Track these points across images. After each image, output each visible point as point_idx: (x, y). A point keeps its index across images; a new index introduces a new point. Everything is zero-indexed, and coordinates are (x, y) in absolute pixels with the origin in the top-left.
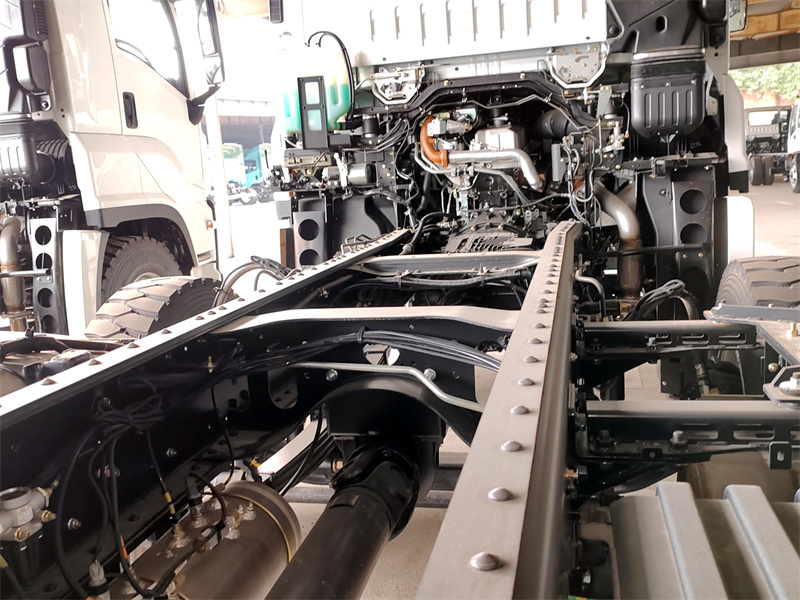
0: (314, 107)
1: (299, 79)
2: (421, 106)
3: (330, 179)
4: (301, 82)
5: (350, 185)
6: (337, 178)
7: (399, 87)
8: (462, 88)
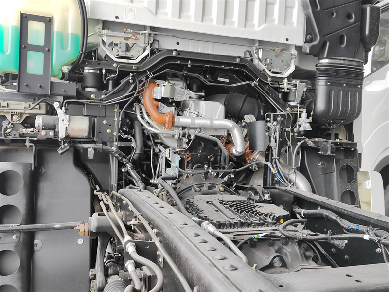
0: (36, 48)
1: (22, 14)
2: (149, 69)
3: (43, 129)
4: (25, 18)
5: (67, 137)
6: (54, 128)
7: (128, 49)
8: (187, 60)
